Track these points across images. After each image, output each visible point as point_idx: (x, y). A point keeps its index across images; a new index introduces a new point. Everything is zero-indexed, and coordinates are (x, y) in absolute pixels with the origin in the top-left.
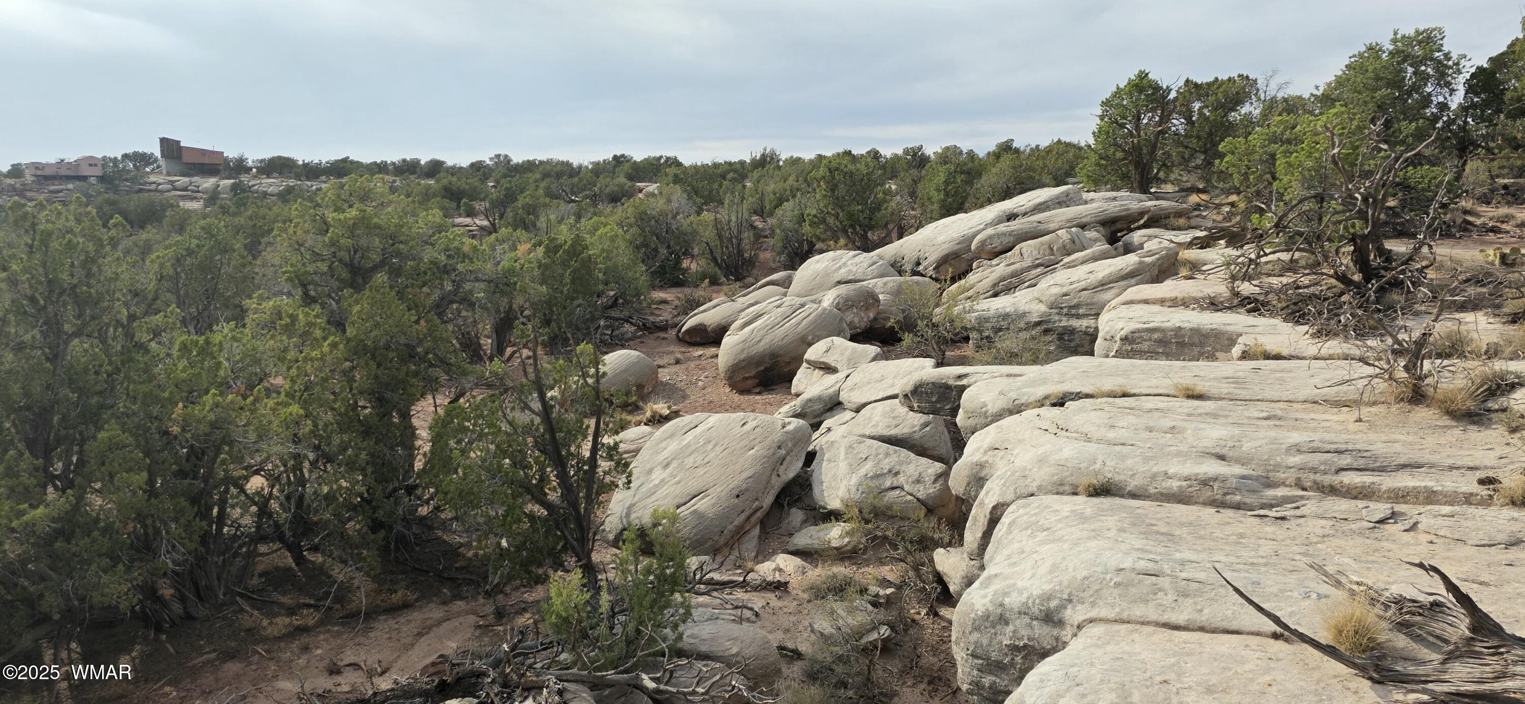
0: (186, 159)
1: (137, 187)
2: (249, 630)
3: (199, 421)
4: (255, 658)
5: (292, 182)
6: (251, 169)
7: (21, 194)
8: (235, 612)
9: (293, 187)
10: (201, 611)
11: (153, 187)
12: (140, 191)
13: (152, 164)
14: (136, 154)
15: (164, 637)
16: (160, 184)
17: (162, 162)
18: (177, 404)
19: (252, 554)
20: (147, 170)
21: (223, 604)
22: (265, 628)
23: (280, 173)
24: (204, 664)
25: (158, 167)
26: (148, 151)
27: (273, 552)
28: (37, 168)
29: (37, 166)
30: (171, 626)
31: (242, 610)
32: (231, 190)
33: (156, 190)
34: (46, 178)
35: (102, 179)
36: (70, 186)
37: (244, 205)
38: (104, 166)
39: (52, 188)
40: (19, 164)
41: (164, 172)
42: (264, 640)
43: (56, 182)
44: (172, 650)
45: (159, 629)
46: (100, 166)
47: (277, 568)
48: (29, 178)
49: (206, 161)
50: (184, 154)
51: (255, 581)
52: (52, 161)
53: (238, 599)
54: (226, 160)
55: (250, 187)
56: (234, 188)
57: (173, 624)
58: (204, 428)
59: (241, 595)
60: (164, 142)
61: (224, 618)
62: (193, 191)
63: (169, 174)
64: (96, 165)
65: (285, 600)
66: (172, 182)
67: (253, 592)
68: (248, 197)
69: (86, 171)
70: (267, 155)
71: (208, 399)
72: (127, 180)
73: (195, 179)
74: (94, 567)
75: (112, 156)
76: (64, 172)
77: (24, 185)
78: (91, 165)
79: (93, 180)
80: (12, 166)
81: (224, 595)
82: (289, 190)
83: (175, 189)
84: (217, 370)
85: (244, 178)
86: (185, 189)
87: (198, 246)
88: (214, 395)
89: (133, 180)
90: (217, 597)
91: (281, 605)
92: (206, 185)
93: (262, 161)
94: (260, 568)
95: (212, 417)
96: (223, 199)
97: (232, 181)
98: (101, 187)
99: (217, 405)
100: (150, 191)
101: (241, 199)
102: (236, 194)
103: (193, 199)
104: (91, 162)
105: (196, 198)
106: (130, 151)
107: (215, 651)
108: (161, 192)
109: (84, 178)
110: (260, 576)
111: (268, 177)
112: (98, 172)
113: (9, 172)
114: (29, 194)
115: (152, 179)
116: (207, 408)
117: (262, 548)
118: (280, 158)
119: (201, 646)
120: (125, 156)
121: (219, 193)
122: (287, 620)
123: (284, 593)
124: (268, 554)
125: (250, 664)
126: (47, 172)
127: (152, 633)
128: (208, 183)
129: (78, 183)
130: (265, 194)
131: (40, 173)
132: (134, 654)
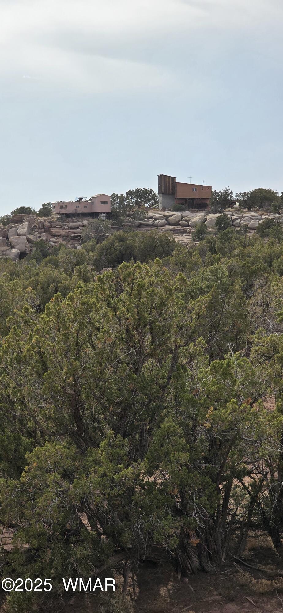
0: (179, 195)
1: (137, 222)
2: (242, 586)
3: (223, 421)
4: (247, 605)
5: (271, 216)
6: (234, 203)
7: (48, 230)
8: (233, 573)
9: (271, 221)
10: (210, 567)
11: (151, 222)
12: (140, 225)
13: (151, 199)
14: (138, 190)
15: (187, 580)
16: (156, 219)
17: (159, 198)
18: (209, 408)
19: (243, 536)
20: (147, 205)
21: (225, 566)
22: (253, 586)
23: (261, 206)
24: (214, 601)
25: (156, 202)
26: (148, 188)
27: (258, 536)
28: (61, 207)
29: (62, 205)
30: (191, 574)
31: (237, 572)
32: (216, 225)
33: (153, 225)
34: (68, 215)
35: (110, 215)
36: (85, 222)
37: (229, 239)
38: (112, 203)
39: (71, 224)
40: (49, 204)
41: (160, 208)
42: (253, 594)
43: (75, 219)
44: (192, 589)
45: (184, 575)
46: (109, 203)
47: (261, 547)
48: (55, 216)
49: (196, 195)
50: (178, 190)
51: (246, 553)
52: (73, 200)
53: (234, 563)
54: (213, 193)
55: (233, 221)
56: (219, 221)
57: (193, 573)
58: (225, 426)
59: (237, 562)
60: (162, 178)
61: (226, 575)
62: (184, 226)
63: (164, 209)
64: (106, 203)
65: (266, 569)
66: (166, 217)
67: (245, 560)
68: (232, 232)
69: (98, 208)
70: (250, 189)
71: (229, 405)
72: (129, 216)
73: (186, 213)
74: (155, 515)
75: (119, 194)
76: (81, 210)
77: (50, 222)
78: (102, 203)
79: (103, 217)
80: (44, 205)
81: (225, 560)
82: (269, 224)
83: (169, 224)
84: (233, 386)
85: (228, 212)
86: (177, 224)
87: (207, 287)
88: (234, 402)
89: (135, 216)
90: (221, 559)
91: (264, 573)
92: (195, 219)
93: (245, 194)
94: (249, 545)
95: (231, 418)
96: (210, 233)
97: (218, 215)
98: (109, 223)
99: (234, 410)
100: (148, 225)
101: (226, 234)
102: (220, 229)
103: (183, 232)
104: (102, 200)
105: (185, 232)
106: (133, 188)
107: (220, 594)
108: (157, 226)
109: (95, 215)
110: (250, 550)
111: (250, 210)
112: (107, 208)
113: (40, 211)
114: (54, 231)
115: (150, 214)
116: (229, 411)
117: (251, 533)
118: (260, 190)
119: (211, 591)
120: (130, 193)
121: (206, 227)
122: (269, 582)
123: (266, 565)
124: (255, 537)
125: (243, 607)
126: (69, 210)
127: (180, 576)
128: (196, 217)
129: (91, 219)
130: (246, 228)
131: (63, 211)
132: (169, 587)
